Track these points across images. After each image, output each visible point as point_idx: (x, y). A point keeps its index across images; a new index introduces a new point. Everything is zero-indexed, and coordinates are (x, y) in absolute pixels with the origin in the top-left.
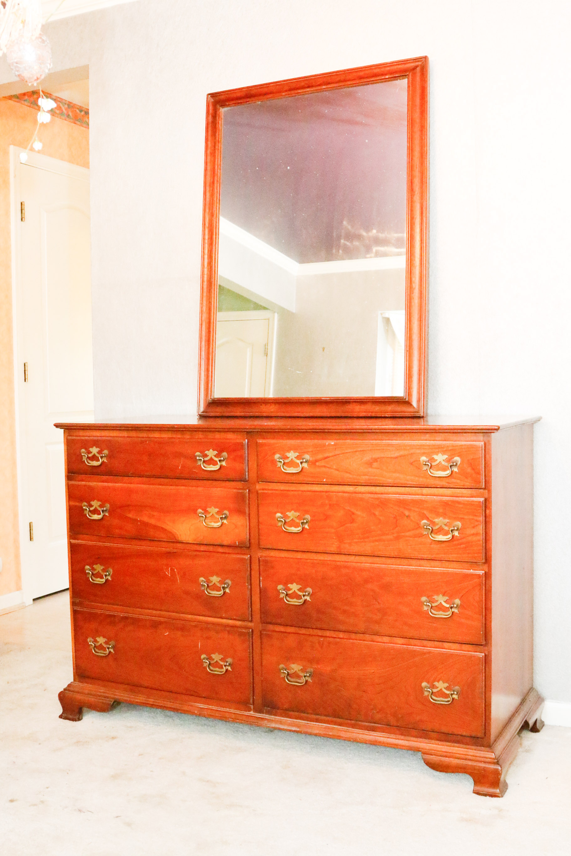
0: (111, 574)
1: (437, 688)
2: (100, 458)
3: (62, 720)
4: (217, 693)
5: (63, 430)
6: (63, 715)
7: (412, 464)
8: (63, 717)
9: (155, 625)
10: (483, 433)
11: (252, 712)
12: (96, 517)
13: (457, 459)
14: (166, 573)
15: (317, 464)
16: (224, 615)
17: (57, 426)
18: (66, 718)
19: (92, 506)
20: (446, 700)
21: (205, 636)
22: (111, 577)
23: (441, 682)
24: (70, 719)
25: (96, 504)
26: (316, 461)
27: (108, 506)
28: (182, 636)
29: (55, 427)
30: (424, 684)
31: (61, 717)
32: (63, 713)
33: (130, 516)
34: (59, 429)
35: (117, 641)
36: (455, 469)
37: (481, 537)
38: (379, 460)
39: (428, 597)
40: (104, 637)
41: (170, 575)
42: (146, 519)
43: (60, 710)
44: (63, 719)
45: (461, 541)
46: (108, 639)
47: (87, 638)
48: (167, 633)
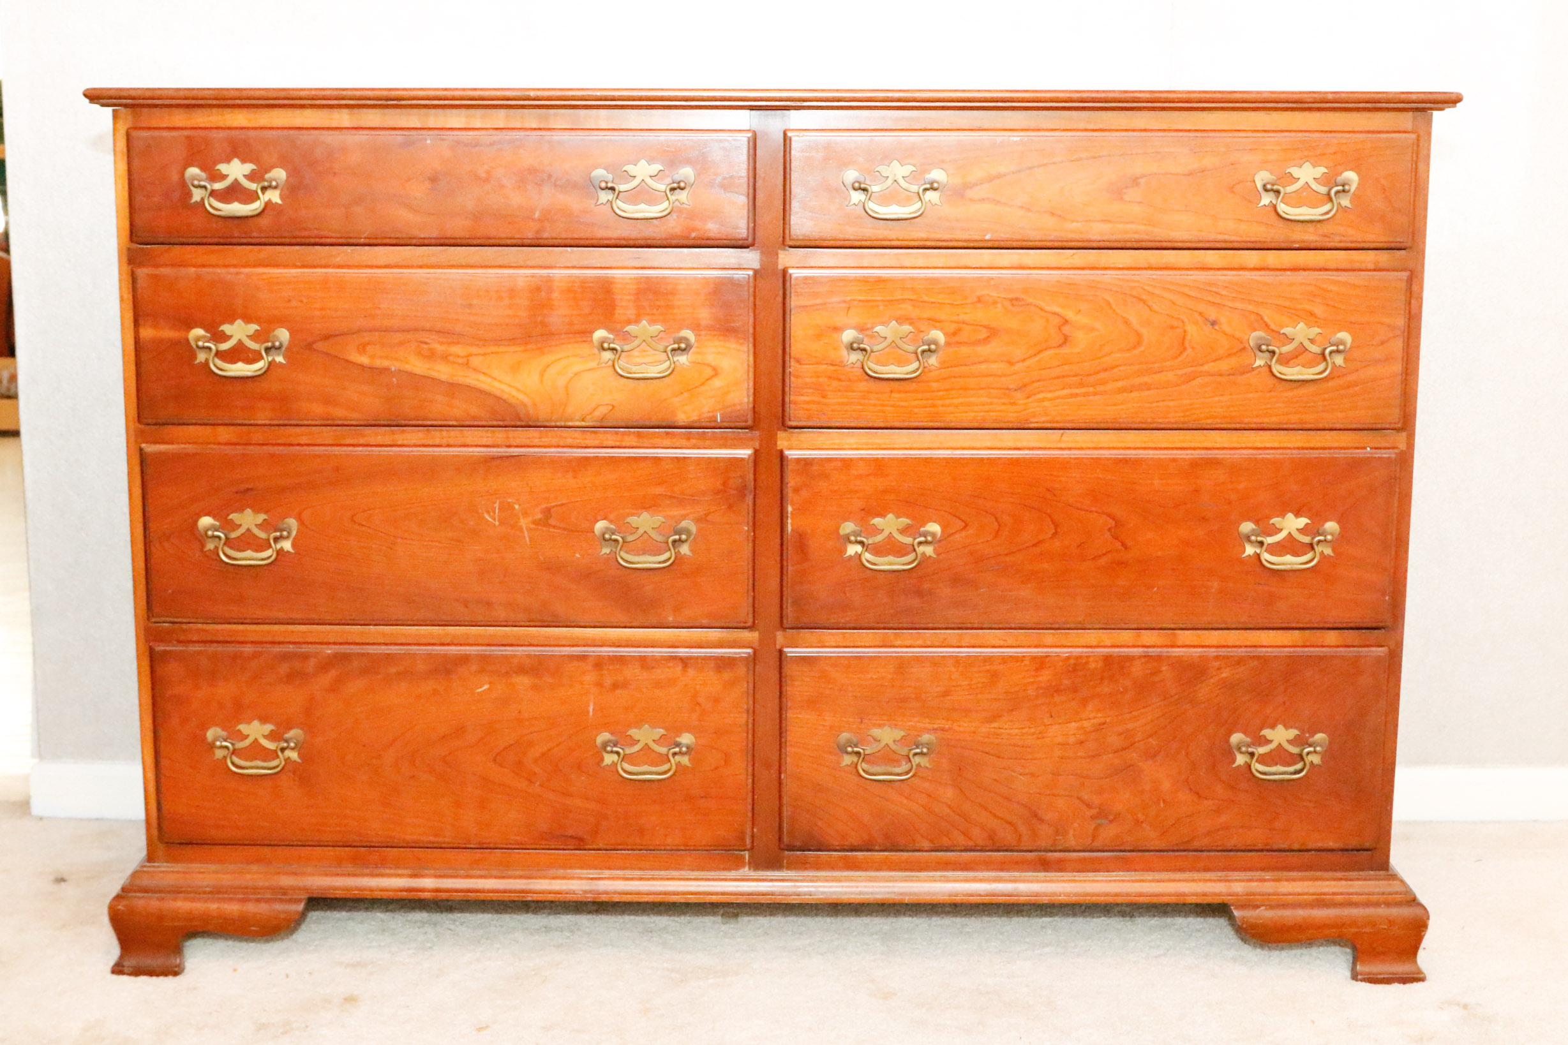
0: (294, 533)
1: (1268, 742)
2: (259, 192)
3: (125, 978)
4: (641, 832)
5: (109, 110)
6: (126, 963)
7: (1231, 189)
8: (126, 970)
9: (446, 667)
10: (1411, 109)
11: (747, 869)
12: (240, 369)
13: (1351, 176)
14: (487, 516)
15: (970, 194)
16: (671, 619)
17: (95, 96)
18: (137, 972)
19: (225, 338)
20: (1292, 769)
21: (608, 681)
22: (294, 545)
23: (1280, 728)
24: (151, 973)
25: (238, 331)
26: (967, 186)
27: (283, 335)
28: (537, 689)
29: (87, 101)
30: (1236, 738)
31: (118, 969)
32: (122, 957)
33: (363, 360)
34: (96, 107)
35: (309, 728)
36: (1345, 202)
37: (1397, 367)
38: (1142, 181)
39: (1257, 522)
40: (264, 720)
41: (497, 523)
42: (418, 366)
43: (112, 950)
44: (130, 974)
45: (1351, 378)
46: (278, 725)
47: (204, 727)
48: (486, 687)
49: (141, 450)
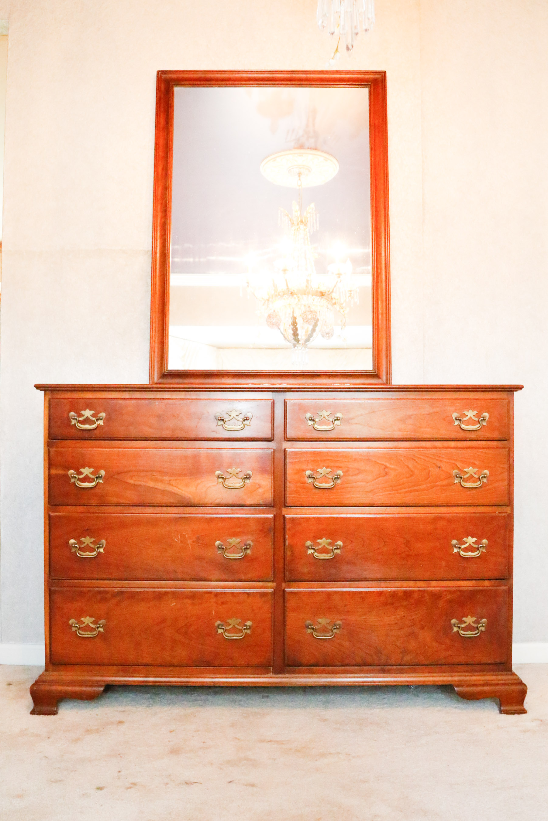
0: (104, 545)
1: (465, 622)
2: (96, 421)
4: (232, 659)
5: (43, 392)
6: (36, 710)
7: (444, 419)
8: (36, 712)
9: (160, 596)
10: (506, 391)
11: (271, 674)
12: (86, 485)
13: (486, 414)
14: (175, 539)
15: (351, 421)
16: (243, 578)
17: (38, 387)
18: (39, 714)
19: (81, 473)
20: (474, 633)
21: (220, 602)
22: (104, 550)
23: (470, 617)
25: (87, 471)
26: (350, 418)
27: (102, 473)
28: (193, 604)
29: (35, 388)
30: (453, 621)
31: (33, 712)
32: (34, 707)
33: (132, 482)
34: (38, 390)
35: (108, 620)
36: (484, 423)
37: (505, 483)
38: (412, 417)
39: (458, 540)
40: (91, 616)
41: (179, 542)
42: (151, 484)
43: (31, 705)
45: (489, 487)
46: (96, 618)
47: (68, 619)
48: (174, 604)
49: (49, 515)
